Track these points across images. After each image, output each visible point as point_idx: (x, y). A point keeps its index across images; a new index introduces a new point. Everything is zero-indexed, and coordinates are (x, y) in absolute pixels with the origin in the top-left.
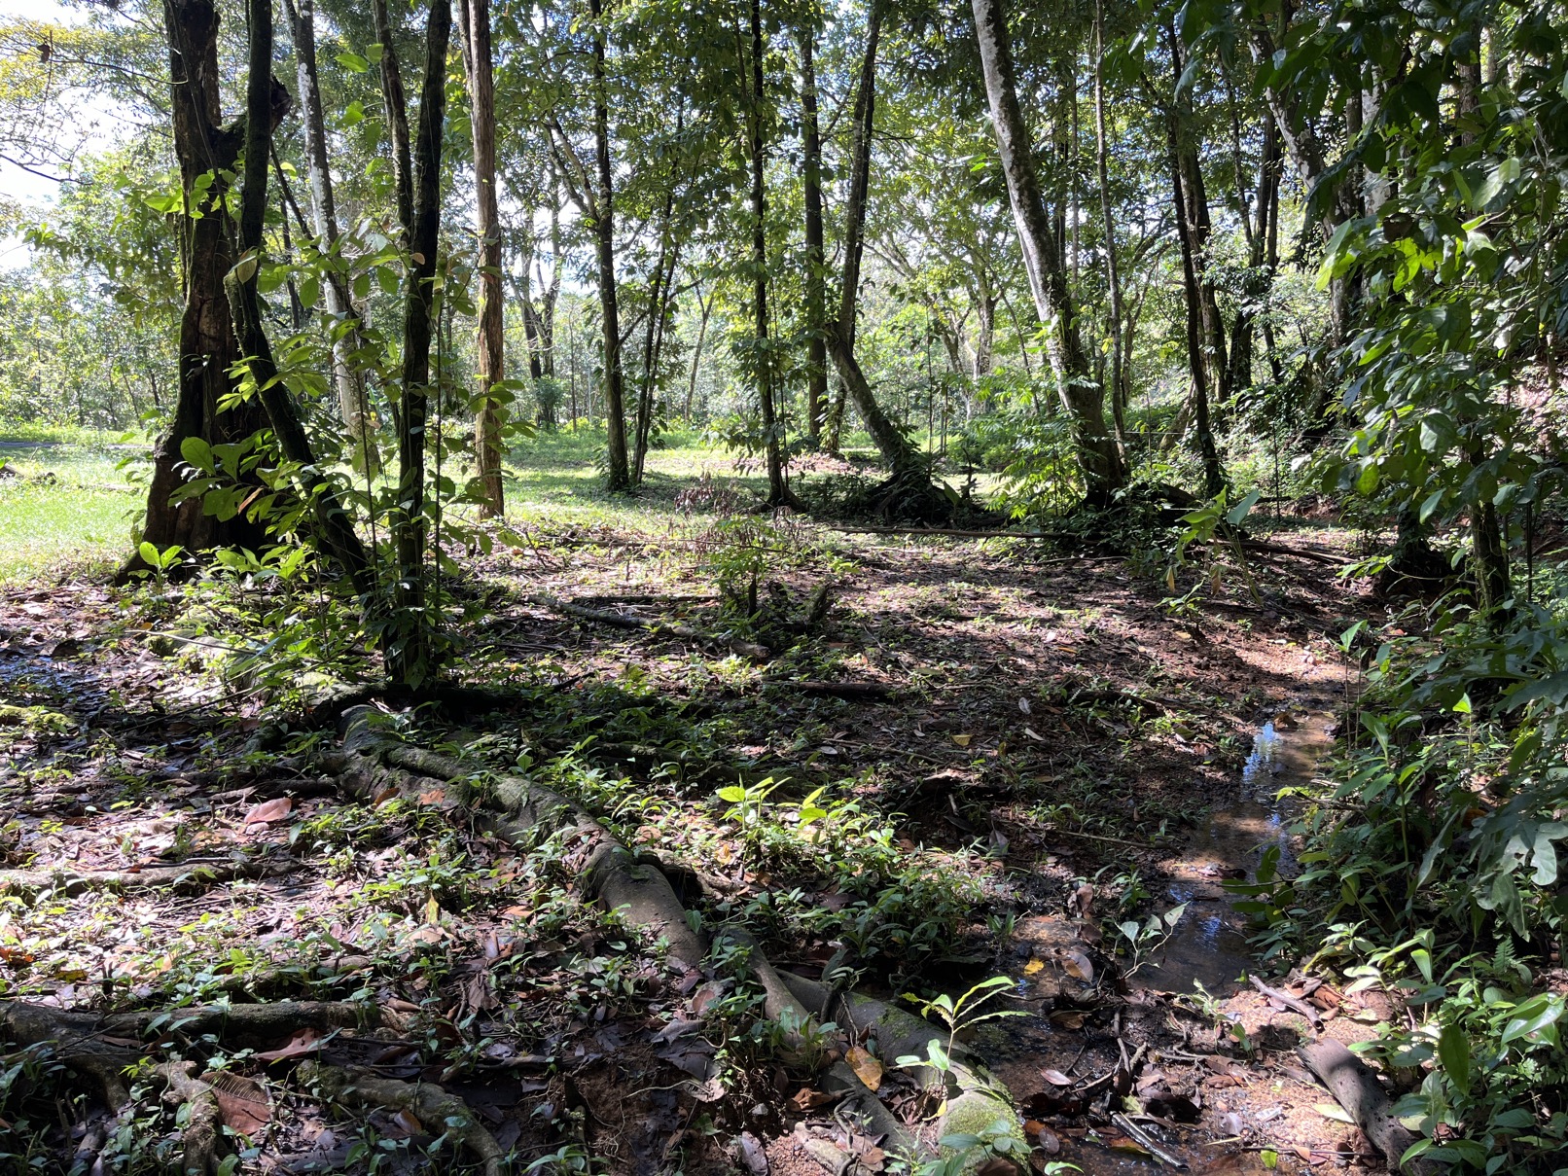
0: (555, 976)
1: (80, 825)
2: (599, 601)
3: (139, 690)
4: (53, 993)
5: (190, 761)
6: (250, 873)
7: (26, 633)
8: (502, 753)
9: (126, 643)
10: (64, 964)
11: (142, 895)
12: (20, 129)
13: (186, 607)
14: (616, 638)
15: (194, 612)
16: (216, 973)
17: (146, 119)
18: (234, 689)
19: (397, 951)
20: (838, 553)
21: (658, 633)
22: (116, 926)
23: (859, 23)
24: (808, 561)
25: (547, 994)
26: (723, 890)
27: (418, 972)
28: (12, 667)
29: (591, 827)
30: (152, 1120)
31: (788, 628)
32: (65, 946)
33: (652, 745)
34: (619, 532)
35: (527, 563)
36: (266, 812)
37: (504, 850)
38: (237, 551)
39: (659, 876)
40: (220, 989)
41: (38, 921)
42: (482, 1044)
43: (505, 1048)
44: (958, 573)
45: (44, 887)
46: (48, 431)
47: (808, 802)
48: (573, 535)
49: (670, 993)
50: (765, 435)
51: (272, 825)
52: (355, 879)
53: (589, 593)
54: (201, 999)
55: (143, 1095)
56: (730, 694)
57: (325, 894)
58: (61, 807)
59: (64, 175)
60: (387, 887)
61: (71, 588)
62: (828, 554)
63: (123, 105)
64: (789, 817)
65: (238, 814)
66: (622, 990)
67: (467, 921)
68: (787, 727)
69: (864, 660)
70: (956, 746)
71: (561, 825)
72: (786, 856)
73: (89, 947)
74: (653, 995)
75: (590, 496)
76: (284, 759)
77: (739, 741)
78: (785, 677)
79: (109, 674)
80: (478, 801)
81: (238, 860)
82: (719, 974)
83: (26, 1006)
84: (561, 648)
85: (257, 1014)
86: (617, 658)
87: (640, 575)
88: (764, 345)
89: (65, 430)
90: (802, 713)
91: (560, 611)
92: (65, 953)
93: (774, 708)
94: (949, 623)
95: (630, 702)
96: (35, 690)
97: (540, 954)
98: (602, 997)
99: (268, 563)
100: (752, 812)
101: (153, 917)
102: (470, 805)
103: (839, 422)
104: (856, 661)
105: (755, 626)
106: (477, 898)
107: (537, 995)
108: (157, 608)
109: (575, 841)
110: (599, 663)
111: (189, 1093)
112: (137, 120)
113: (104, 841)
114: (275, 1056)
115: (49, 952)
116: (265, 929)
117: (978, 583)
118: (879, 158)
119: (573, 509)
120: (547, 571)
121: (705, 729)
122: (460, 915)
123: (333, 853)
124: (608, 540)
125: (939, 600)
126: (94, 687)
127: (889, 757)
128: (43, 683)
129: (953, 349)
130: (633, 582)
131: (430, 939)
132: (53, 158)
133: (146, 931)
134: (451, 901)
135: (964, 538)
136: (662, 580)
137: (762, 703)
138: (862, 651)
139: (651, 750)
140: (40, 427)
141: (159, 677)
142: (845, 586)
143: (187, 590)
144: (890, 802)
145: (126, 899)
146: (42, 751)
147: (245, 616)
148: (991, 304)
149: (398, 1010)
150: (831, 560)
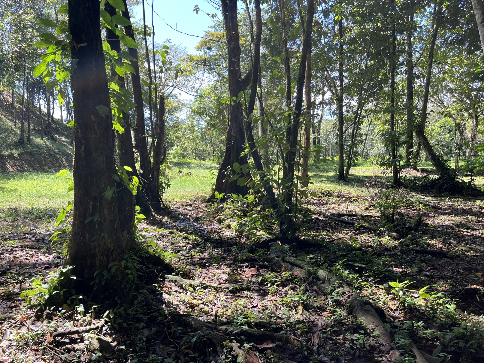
0: (341, 338)
1: (205, 269)
2: (339, 215)
3: (215, 232)
4: (202, 317)
5: (229, 254)
6: (249, 289)
7: (187, 215)
8: (316, 261)
9: (211, 219)
10: (203, 308)
11: (221, 291)
12: (186, 83)
13: (225, 210)
14: (346, 227)
15: (227, 212)
16: (244, 318)
17: (216, 79)
18: (239, 234)
19: (292, 320)
20: (421, 203)
21: (359, 227)
22: (216, 299)
23: (428, 27)
24: (410, 205)
25: (339, 343)
26: (393, 317)
27: (299, 328)
28: (184, 223)
29: (349, 289)
30: (229, 360)
31: (407, 228)
32: (203, 303)
33: (363, 264)
34: (343, 193)
35: (315, 201)
36: (251, 271)
37: (320, 293)
38: (238, 194)
39: (373, 310)
40: (245, 323)
41: (196, 295)
42: (321, 356)
43: (327, 359)
44: (470, 212)
45: (198, 286)
46: (188, 161)
47: (421, 291)
48: (329, 193)
49: (380, 351)
50: (392, 162)
51: (253, 275)
52: (276, 295)
53: (335, 212)
54: (240, 325)
55: (227, 352)
56: (387, 249)
57: (268, 299)
58: (199, 263)
59: (196, 94)
60: (287, 299)
61: (197, 203)
62: (418, 203)
63: (211, 75)
64: (414, 295)
65: (243, 271)
66: (365, 347)
67: (311, 314)
68: (410, 263)
69: (437, 242)
70: (476, 277)
71: (339, 287)
72: (415, 309)
73: (209, 305)
74: (375, 351)
75: (332, 181)
76: (254, 256)
77: (392, 266)
78: (407, 245)
79: (207, 227)
80: (312, 276)
81: (245, 285)
82: (398, 348)
83: (196, 319)
84: (329, 229)
85: (255, 333)
86: (347, 234)
87: (352, 207)
88: (393, 133)
89: (192, 161)
90: (415, 259)
91: (327, 217)
92: (203, 305)
93: (404, 256)
94: (469, 231)
95: (354, 249)
96: (190, 230)
97: (336, 329)
98: (357, 348)
99: (245, 198)
100: (401, 292)
101: (224, 298)
102: (309, 277)
103: (417, 158)
104: (433, 242)
105: (394, 227)
106: (313, 307)
107: (336, 343)
108: (219, 210)
109: (344, 293)
110: (341, 235)
111: (239, 353)
112: (214, 79)
113: (211, 274)
114: (261, 347)
115: (199, 304)
116: (254, 307)
117: (479, 217)
118: (435, 70)
119: (327, 185)
120: (321, 204)
121: (380, 260)
122: (309, 312)
123: (270, 287)
124: (340, 196)
125: (464, 222)
126: (204, 230)
127: (450, 278)
128: (192, 228)
129: (462, 133)
130: (349, 209)
131: (302, 318)
132: (194, 90)
133: (223, 302)
134: (306, 307)
135: (471, 200)
136: (359, 209)
137: (399, 254)
138: (436, 238)
139: (363, 266)
140: (186, 160)
141: (220, 229)
142: (425, 214)
143: (225, 205)
144: (452, 295)
145: (217, 292)
146: (194, 247)
147: (239, 213)
148: (477, 117)
149: (294, 339)
150: (419, 205)
